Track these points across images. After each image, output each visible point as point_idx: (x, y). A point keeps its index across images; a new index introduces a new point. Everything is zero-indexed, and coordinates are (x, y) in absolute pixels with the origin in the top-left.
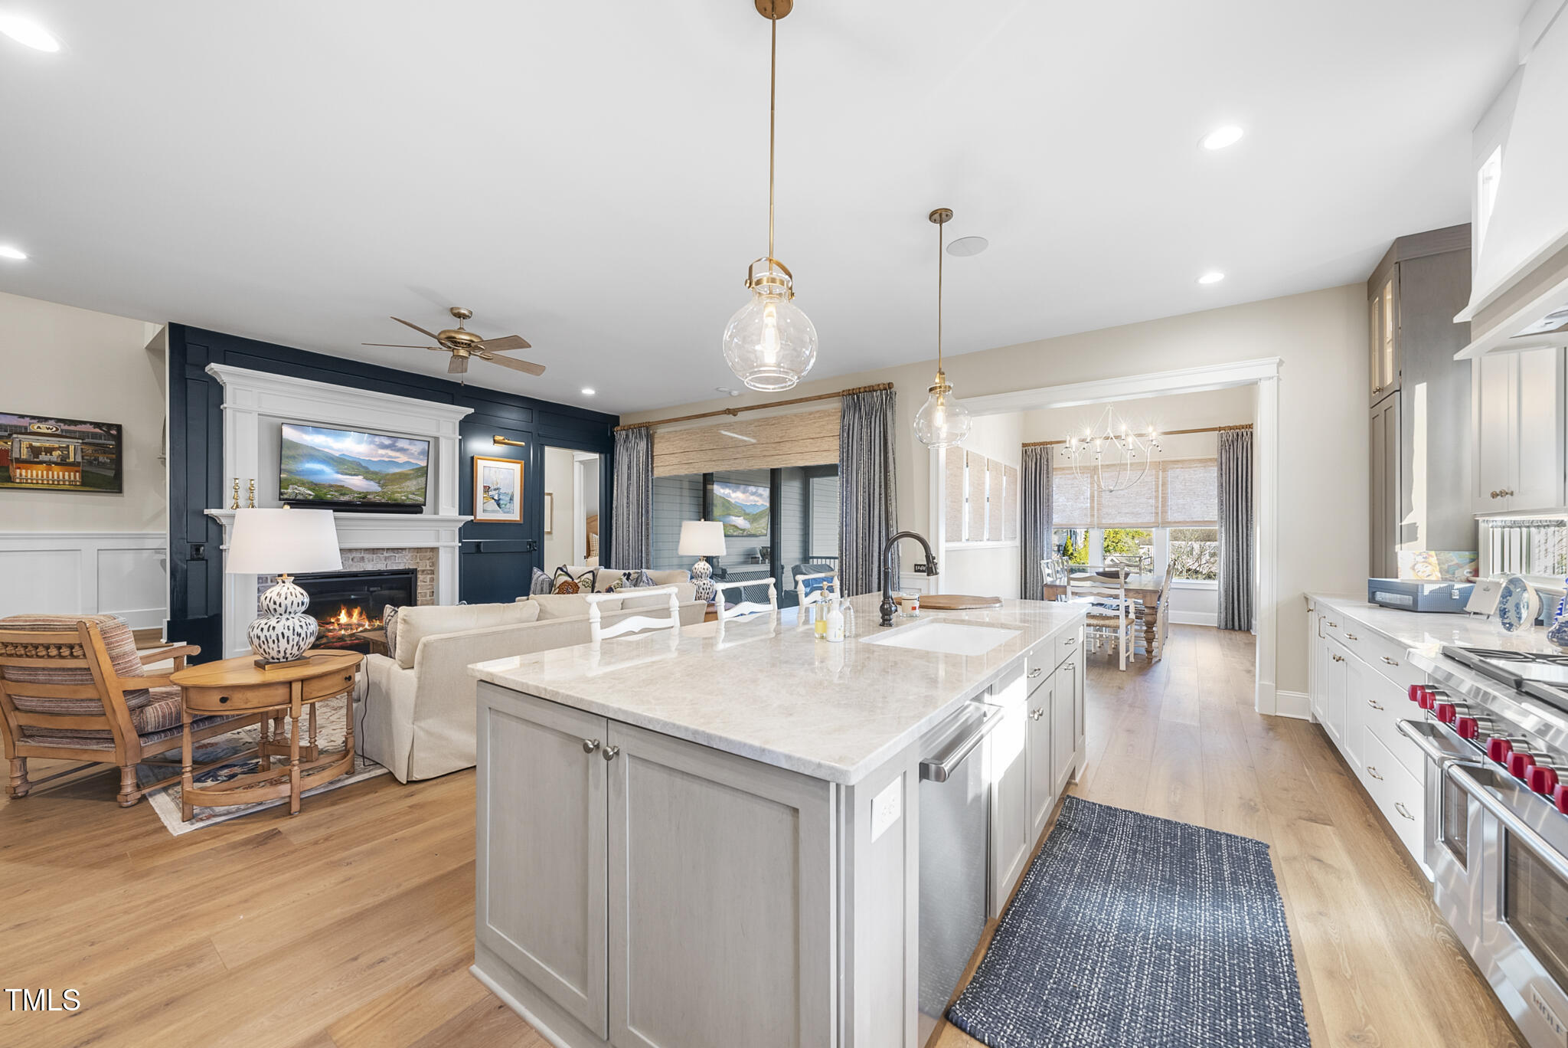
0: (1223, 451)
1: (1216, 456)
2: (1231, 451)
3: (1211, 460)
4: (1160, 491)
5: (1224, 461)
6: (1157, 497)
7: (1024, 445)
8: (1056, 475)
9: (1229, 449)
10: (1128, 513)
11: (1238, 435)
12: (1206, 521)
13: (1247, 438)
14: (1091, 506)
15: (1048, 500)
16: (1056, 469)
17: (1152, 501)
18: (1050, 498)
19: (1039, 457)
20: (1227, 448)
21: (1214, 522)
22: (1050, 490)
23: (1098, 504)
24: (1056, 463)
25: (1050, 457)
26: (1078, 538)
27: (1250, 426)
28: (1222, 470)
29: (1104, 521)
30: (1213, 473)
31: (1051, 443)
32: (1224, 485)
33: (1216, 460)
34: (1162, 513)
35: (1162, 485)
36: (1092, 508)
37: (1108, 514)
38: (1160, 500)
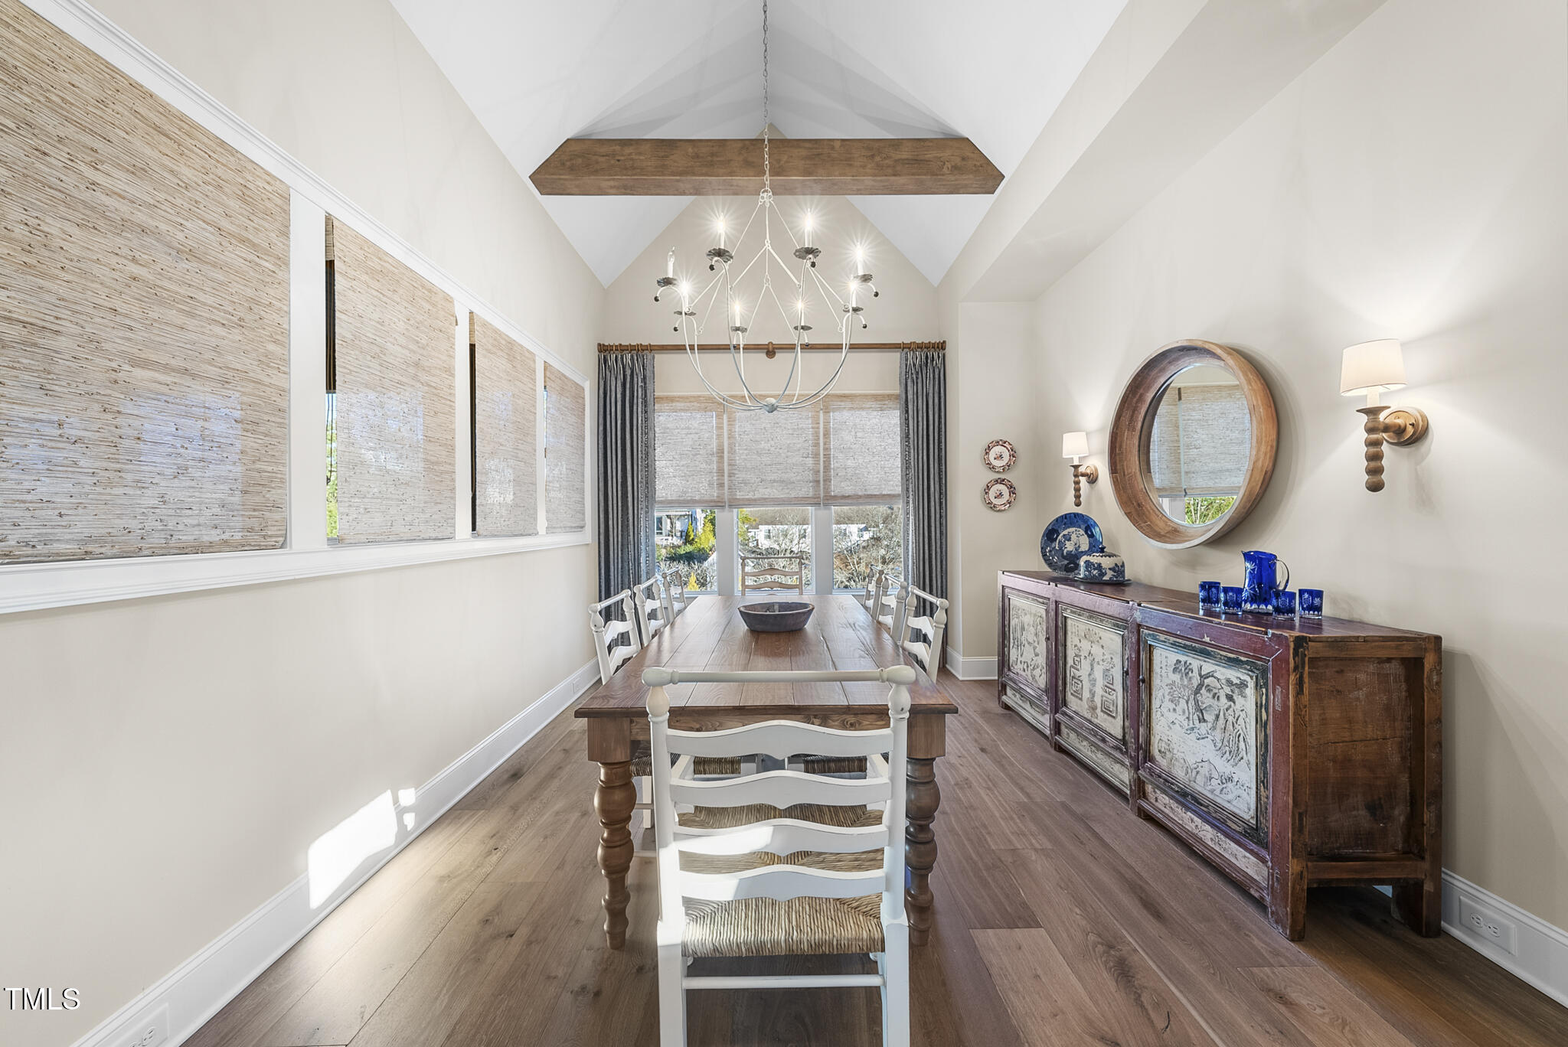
0: (909, 381)
1: (896, 389)
2: (920, 381)
3: (889, 397)
4: (822, 444)
5: (910, 397)
6: (816, 455)
7: (603, 349)
8: (661, 411)
9: (917, 378)
10: (774, 481)
11: (927, 357)
12: (884, 495)
13: (938, 362)
14: (718, 467)
15: (647, 454)
16: (661, 398)
17: (810, 461)
18: (650, 450)
19: (628, 372)
20: (914, 376)
21: (899, 495)
22: (651, 435)
23: (730, 465)
24: (660, 388)
25: (648, 374)
26: (698, 524)
27: (942, 346)
28: (907, 412)
29: (739, 495)
30: (892, 420)
31: (651, 348)
32: (911, 436)
33: (897, 397)
34: (824, 481)
35: (824, 435)
36: (720, 471)
37: (745, 482)
38: (822, 460)
